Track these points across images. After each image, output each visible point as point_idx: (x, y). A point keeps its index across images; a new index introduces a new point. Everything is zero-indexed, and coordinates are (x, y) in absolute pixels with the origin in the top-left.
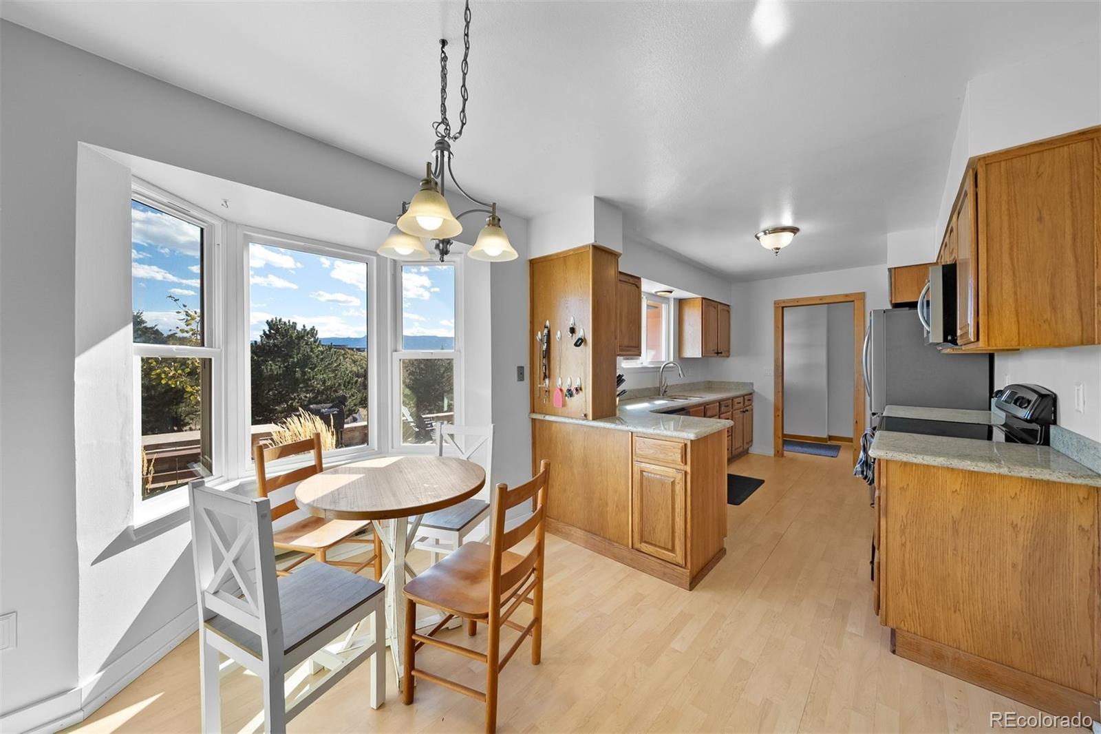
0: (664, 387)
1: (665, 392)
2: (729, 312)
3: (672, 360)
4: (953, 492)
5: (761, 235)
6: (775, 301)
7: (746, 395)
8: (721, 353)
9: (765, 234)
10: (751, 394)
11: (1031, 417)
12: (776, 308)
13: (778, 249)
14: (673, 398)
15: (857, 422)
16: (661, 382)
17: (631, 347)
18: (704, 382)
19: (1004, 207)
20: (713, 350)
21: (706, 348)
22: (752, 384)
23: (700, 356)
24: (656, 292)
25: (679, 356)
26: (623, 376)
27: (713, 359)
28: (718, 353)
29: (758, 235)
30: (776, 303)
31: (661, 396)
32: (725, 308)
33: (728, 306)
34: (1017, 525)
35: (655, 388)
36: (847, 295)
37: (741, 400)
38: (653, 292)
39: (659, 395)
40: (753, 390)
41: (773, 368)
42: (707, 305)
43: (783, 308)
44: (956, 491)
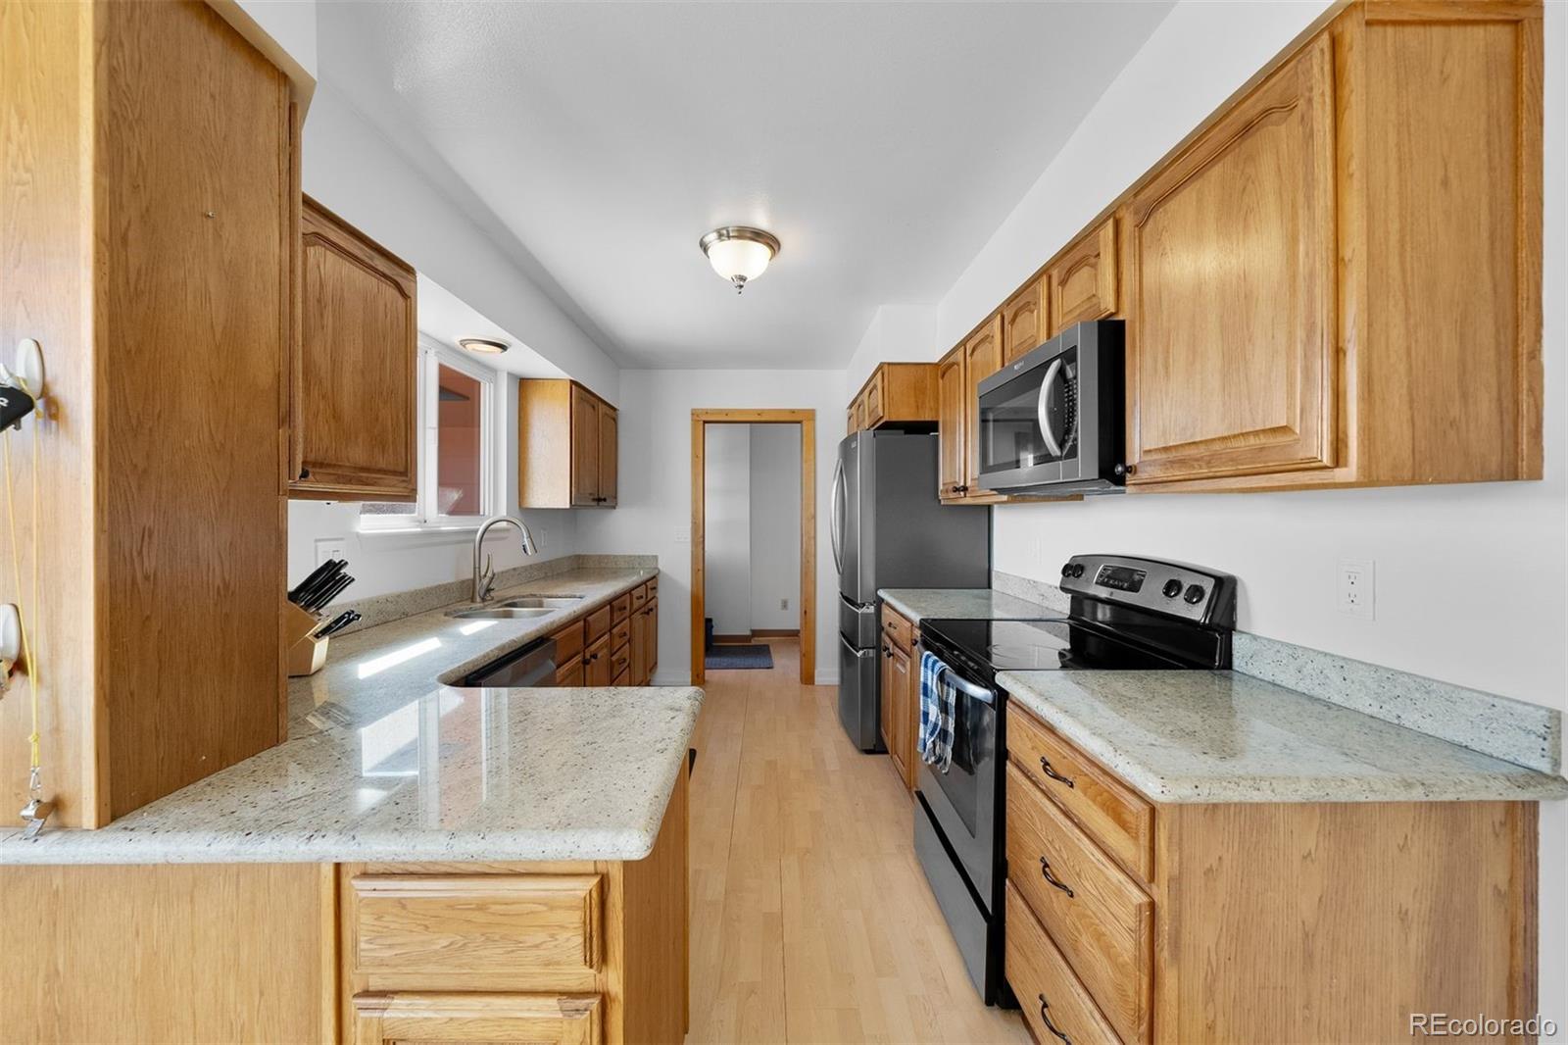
0: (485, 581)
1: (488, 590)
2: (615, 420)
3: (503, 512)
4: (1304, 858)
5: (712, 237)
6: (692, 410)
7: (648, 580)
8: (605, 500)
9: (720, 236)
10: (654, 577)
11: (1210, 620)
12: (695, 421)
13: (743, 279)
14: (507, 608)
15: (805, 612)
16: (477, 568)
17: (379, 471)
18: (570, 557)
19: (1392, 138)
20: (591, 494)
21: (578, 490)
22: (655, 558)
23: (568, 506)
24: (464, 343)
25: (520, 505)
26: (342, 564)
27: (592, 512)
28: (599, 500)
29: (706, 240)
30: (694, 413)
31: (478, 604)
32: (610, 412)
33: (615, 409)
34: (1407, 911)
35: (463, 582)
36: (793, 412)
37: (641, 591)
38: (456, 340)
39: (473, 600)
40: (657, 568)
41: (689, 526)
42: (581, 399)
43: (705, 422)
44: (1310, 853)
